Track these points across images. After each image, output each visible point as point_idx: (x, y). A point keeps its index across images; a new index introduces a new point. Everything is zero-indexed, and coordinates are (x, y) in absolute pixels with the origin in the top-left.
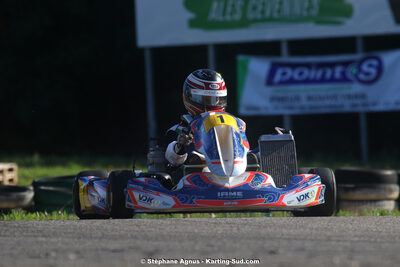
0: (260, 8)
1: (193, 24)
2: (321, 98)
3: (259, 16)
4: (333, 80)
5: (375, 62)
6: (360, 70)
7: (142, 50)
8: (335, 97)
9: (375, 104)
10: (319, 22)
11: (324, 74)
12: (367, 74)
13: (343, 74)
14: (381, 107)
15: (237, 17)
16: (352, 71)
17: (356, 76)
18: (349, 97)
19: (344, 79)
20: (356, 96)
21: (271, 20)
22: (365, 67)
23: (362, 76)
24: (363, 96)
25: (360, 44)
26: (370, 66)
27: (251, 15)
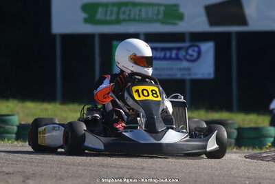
0: (128, 13)
1: (86, 21)
2: (163, 69)
3: (127, 17)
4: (170, 59)
5: (196, 49)
6: (187, 53)
7: (55, 36)
8: (171, 69)
9: (196, 74)
10: (163, 22)
11: (165, 55)
12: (191, 56)
13: (177, 54)
14: (199, 76)
15: (114, 17)
16: (182, 53)
17: (185, 57)
18: (180, 69)
19: (177, 58)
20: (185, 69)
21: (134, 20)
22: (190, 51)
23: (188, 57)
24: (189, 69)
25: (187, 37)
26: (193, 51)
27: (122, 17)
